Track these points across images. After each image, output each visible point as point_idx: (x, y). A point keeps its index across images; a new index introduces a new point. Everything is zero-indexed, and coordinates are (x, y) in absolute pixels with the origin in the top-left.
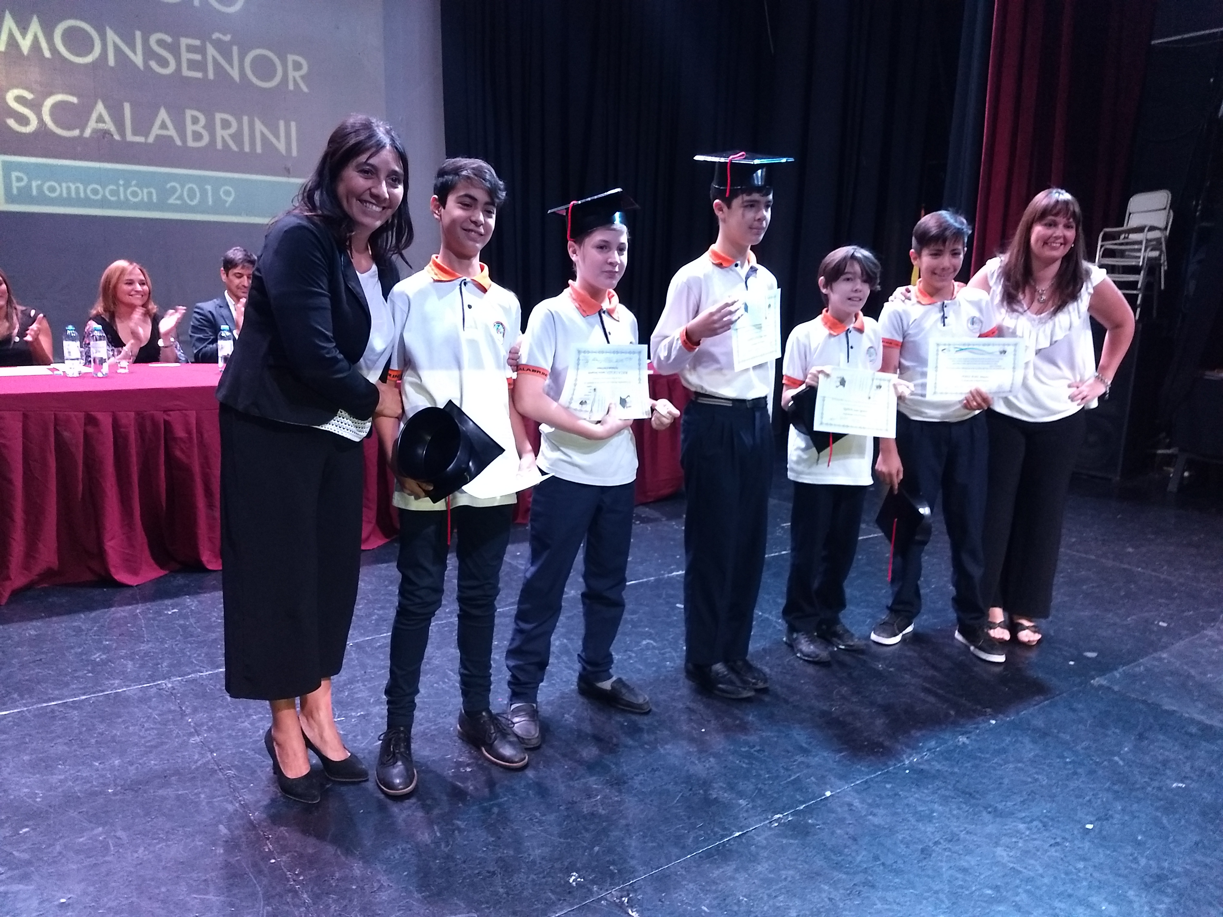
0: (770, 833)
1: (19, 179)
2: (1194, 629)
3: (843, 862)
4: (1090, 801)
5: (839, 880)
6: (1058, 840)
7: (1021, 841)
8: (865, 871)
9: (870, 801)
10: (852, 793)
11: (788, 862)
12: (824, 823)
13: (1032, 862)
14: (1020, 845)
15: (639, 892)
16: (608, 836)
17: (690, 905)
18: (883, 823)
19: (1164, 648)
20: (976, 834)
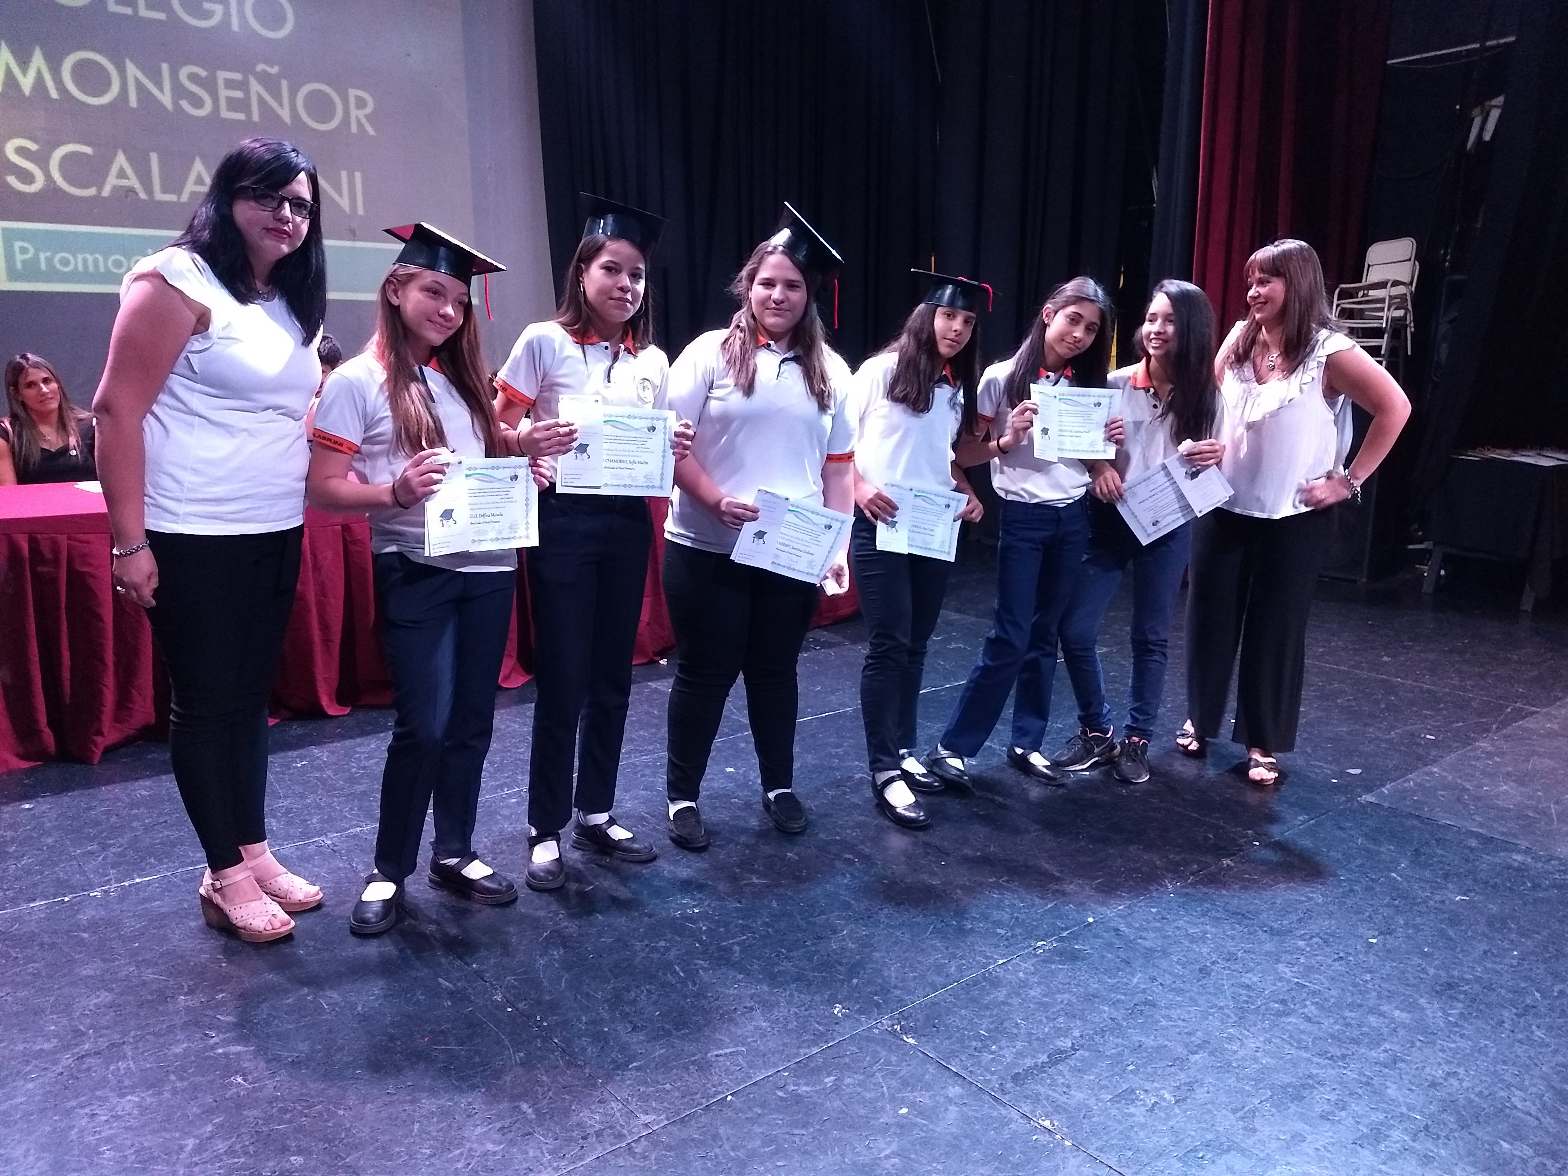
0: (1035, 960)
1: (24, 250)
2: (1466, 741)
3: (1119, 984)
4: (1370, 916)
5: (1118, 1001)
6: (1341, 955)
7: (1302, 957)
8: (1144, 991)
9: (1137, 925)
10: (1116, 919)
11: (1061, 986)
12: (1092, 948)
13: (1316, 976)
14: (1302, 961)
15: (911, 1020)
16: (865, 969)
17: (966, 1029)
18: (1154, 946)
19: (1434, 761)
20: (1254, 953)
